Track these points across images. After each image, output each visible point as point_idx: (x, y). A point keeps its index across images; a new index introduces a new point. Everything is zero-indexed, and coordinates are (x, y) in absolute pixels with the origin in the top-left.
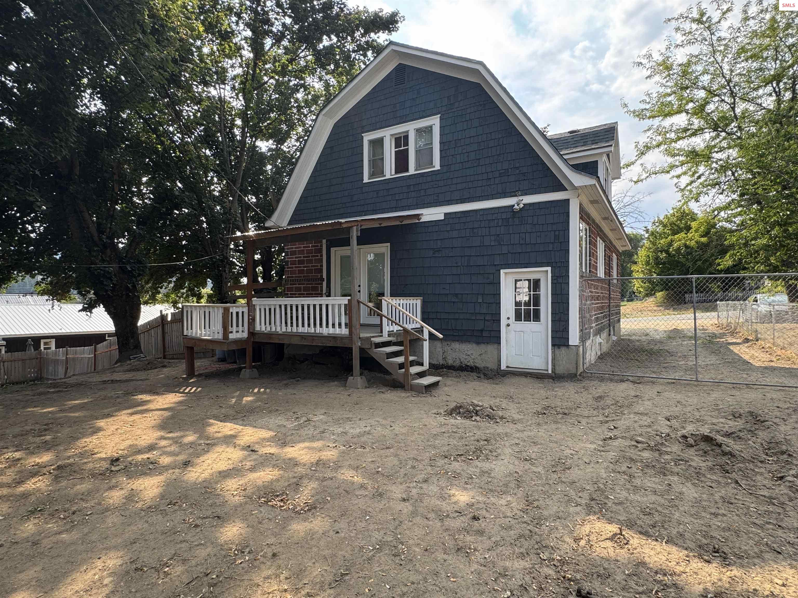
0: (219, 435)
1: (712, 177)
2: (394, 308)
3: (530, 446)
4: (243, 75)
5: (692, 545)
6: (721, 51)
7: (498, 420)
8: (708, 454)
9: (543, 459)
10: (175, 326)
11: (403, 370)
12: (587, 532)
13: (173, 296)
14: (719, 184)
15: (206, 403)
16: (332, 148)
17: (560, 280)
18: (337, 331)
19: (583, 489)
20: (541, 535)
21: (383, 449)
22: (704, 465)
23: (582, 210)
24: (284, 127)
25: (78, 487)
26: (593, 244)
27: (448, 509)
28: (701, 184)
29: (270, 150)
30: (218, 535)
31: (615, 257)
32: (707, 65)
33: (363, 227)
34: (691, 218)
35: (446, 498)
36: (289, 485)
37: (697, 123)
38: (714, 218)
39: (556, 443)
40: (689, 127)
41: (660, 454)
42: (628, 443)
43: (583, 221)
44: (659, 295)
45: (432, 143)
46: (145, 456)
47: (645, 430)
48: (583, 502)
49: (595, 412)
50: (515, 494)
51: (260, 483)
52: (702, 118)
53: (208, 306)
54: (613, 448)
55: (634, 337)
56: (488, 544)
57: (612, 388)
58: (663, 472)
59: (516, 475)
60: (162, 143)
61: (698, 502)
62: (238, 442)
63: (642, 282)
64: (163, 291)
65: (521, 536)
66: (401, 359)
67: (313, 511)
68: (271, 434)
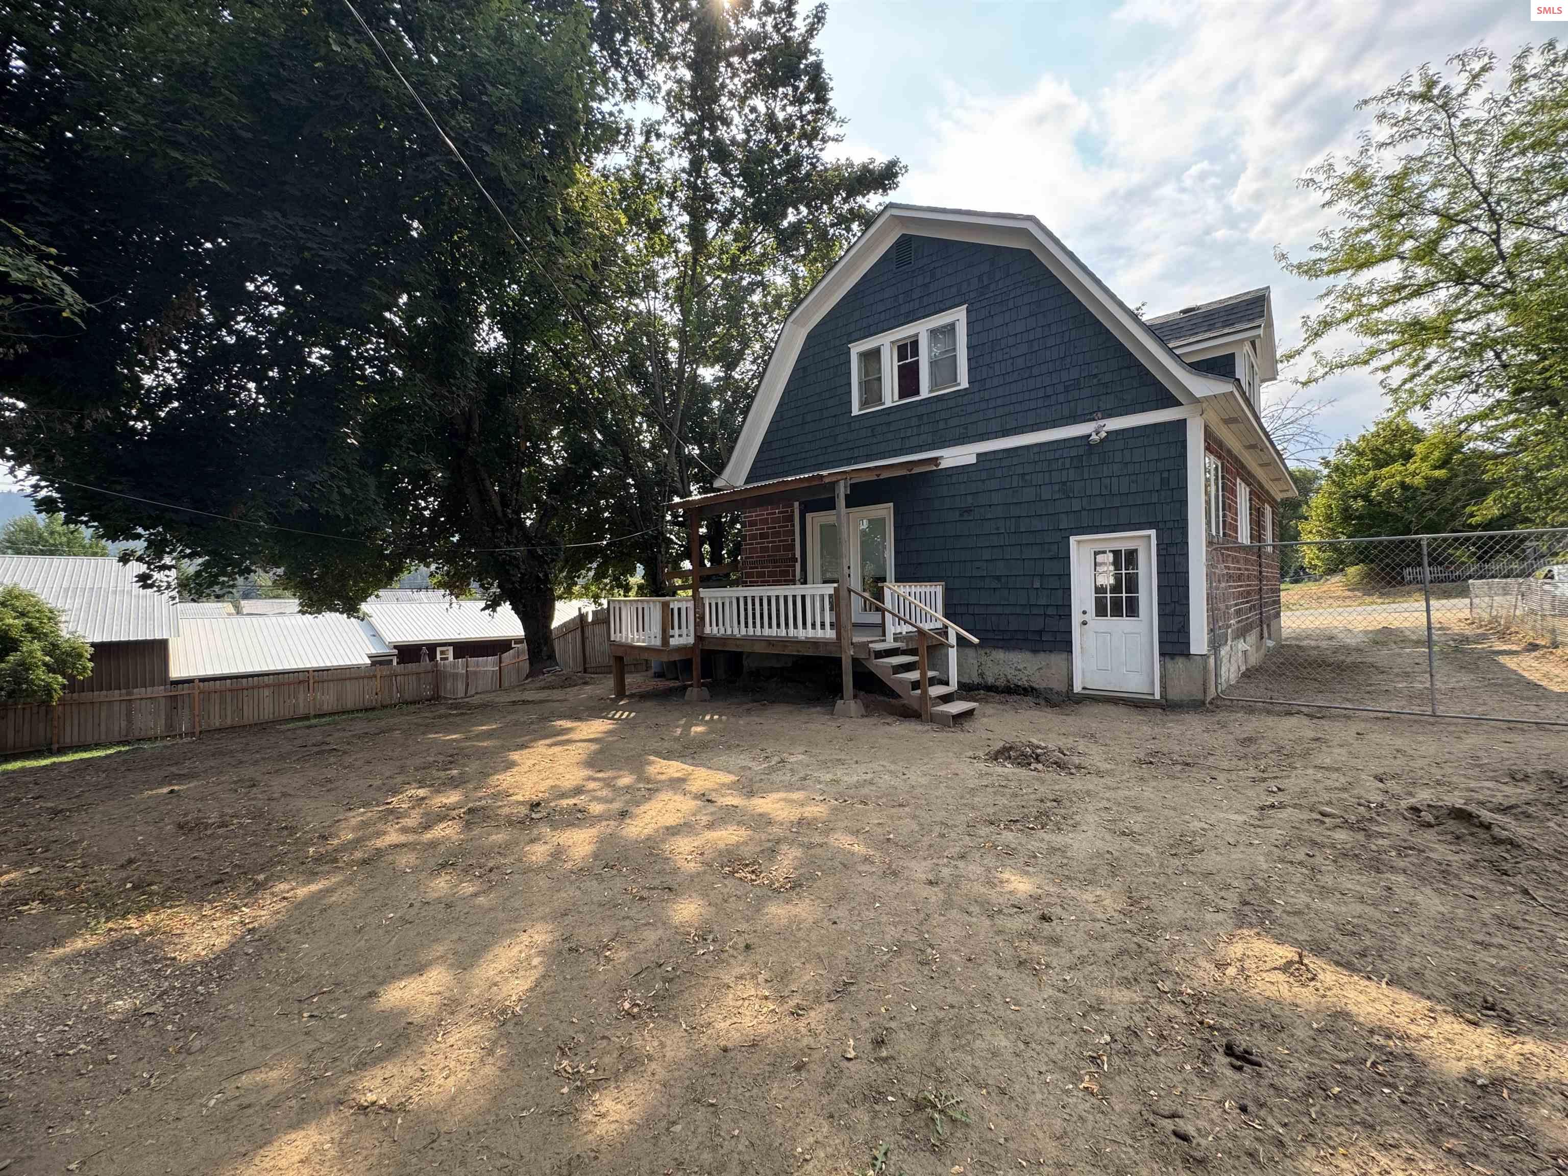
0: (663, 777)
1: (1453, 364)
2: (902, 599)
3: (1130, 812)
4: (679, 278)
5: (1441, 993)
6: (1469, 143)
7: (1073, 771)
8: (1464, 841)
9: (1152, 834)
10: (598, 629)
11: (919, 691)
12: (1239, 955)
13: (593, 588)
14: (1467, 376)
15: (643, 733)
16: (804, 369)
17: (1173, 550)
18: (819, 633)
19: (1228, 887)
20: (1158, 953)
21: (894, 807)
22: (1457, 857)
23: (1209, 436)
24: (735, 345)
25: (494, 837)
26: (1229, 491)
27: (1001, 901)
28: (1431, 378)
29: (717, 379)
30: (671, 913)
31: (1268, 510)
32: (1441, 172)
33: (853, 481)
34: (1413, 437)
35: (996, 885)
36: (762, 851)
37: (1421, 273)
38: (1459, 435)
39: (1175, 809)
40: (1407, 283)
41: (1369, 837)
42: (1306, 815)
43: (1211, 452)
44: (1352, 570)
45: (954, 349)
46: (571, 801)
47: (1334, 796)
48: (1230, 906)
49: (1241, 764)
50: (1109, 886)
51: (722, 845)
52: (1432, 265)
53: (642, 601)
54: (1280, 823)
55: (1304, 643)
56: (1068, 959)
57: (1270, 724)
58: (1376, 865)
59: (1108, 856)
60: (577, 382)
61: (1446, 921)
62: (688, 788)
63: (1319, 549)
64: (581, 581)
65: (1122, 952)
66: (914, 675)
67: (798, 889)
68: (733, 778)
